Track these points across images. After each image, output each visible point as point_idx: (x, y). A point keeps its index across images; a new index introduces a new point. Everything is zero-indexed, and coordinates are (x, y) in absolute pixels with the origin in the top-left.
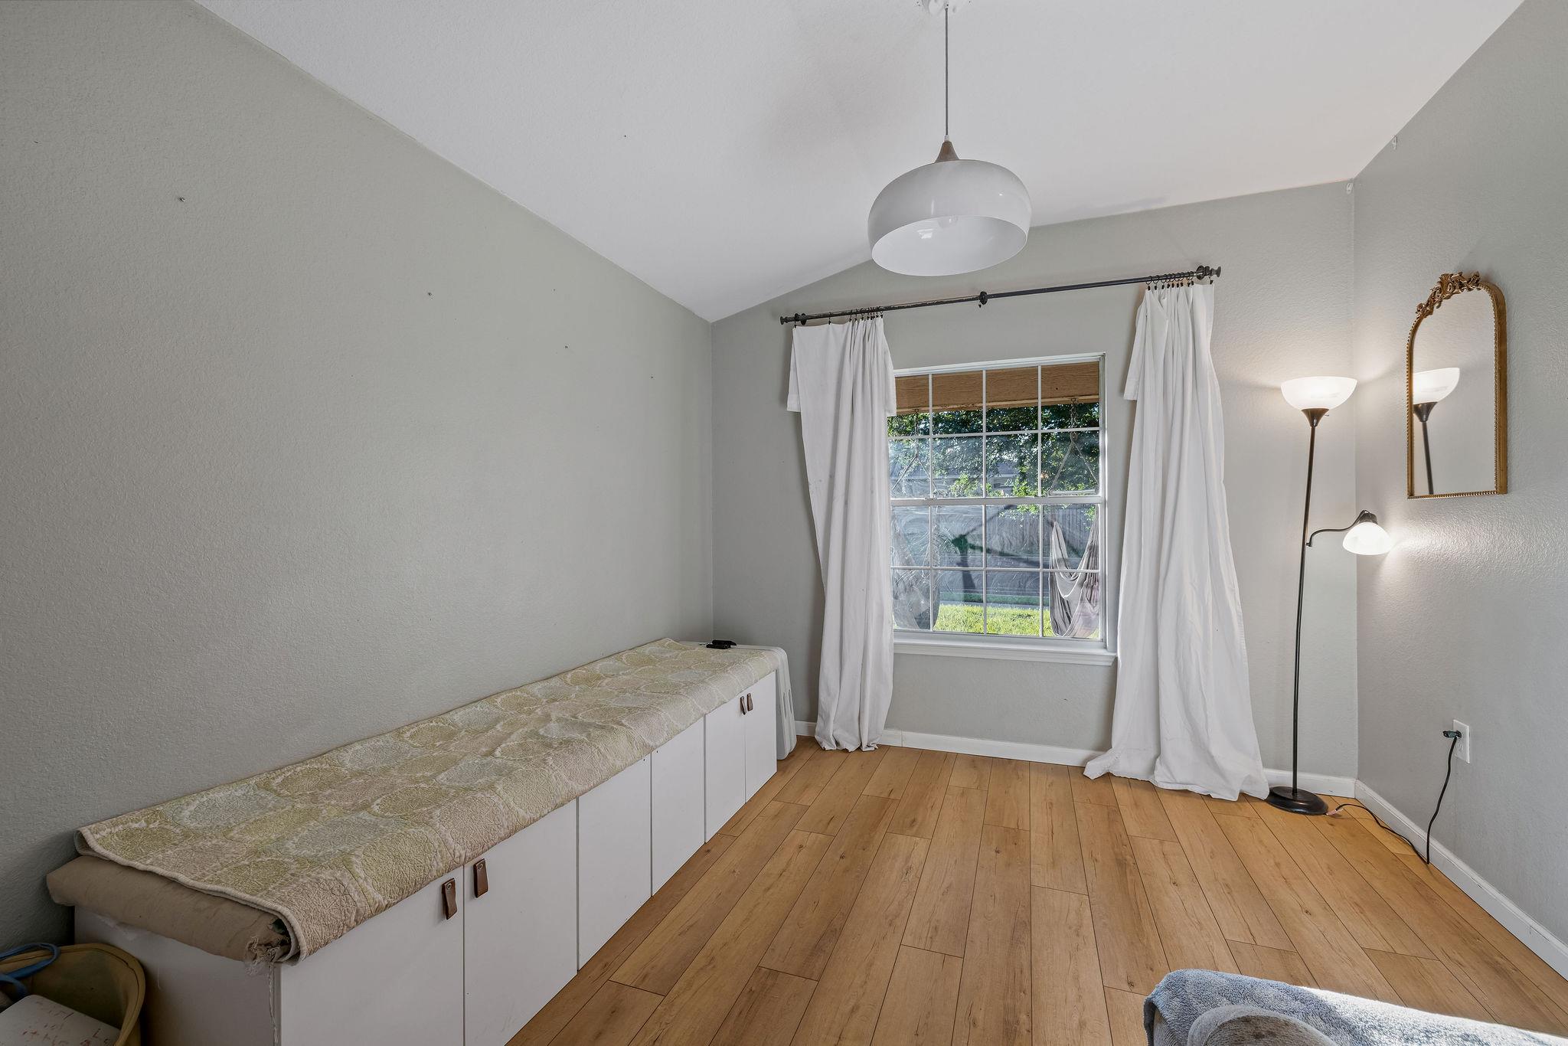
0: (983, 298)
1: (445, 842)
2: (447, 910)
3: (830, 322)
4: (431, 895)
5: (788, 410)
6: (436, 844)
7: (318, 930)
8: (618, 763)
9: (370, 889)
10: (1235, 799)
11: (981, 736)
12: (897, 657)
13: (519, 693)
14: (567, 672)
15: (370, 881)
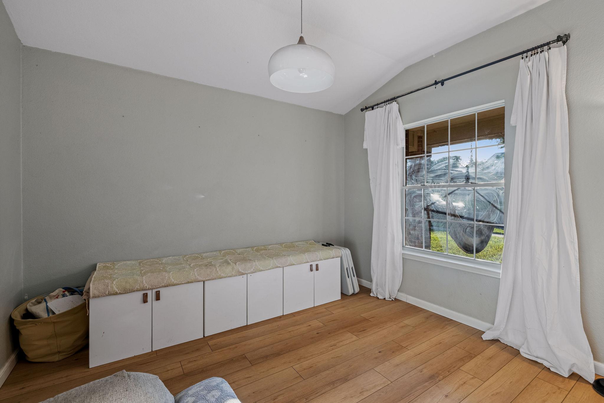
0: (442, 83)
1: (142, 282)
2: (145, 300)
3: (378, 108)
4: (139, 295)
5: (364, 148)
6: (139, 282)
7: (97, 293)
8: (223, 275)
9: (114, 287)
10: (566, 375)
11: (440, 305)
12: (404, 260)
13: (232, 251)
14: (255, 247)
15: (115, 285)
